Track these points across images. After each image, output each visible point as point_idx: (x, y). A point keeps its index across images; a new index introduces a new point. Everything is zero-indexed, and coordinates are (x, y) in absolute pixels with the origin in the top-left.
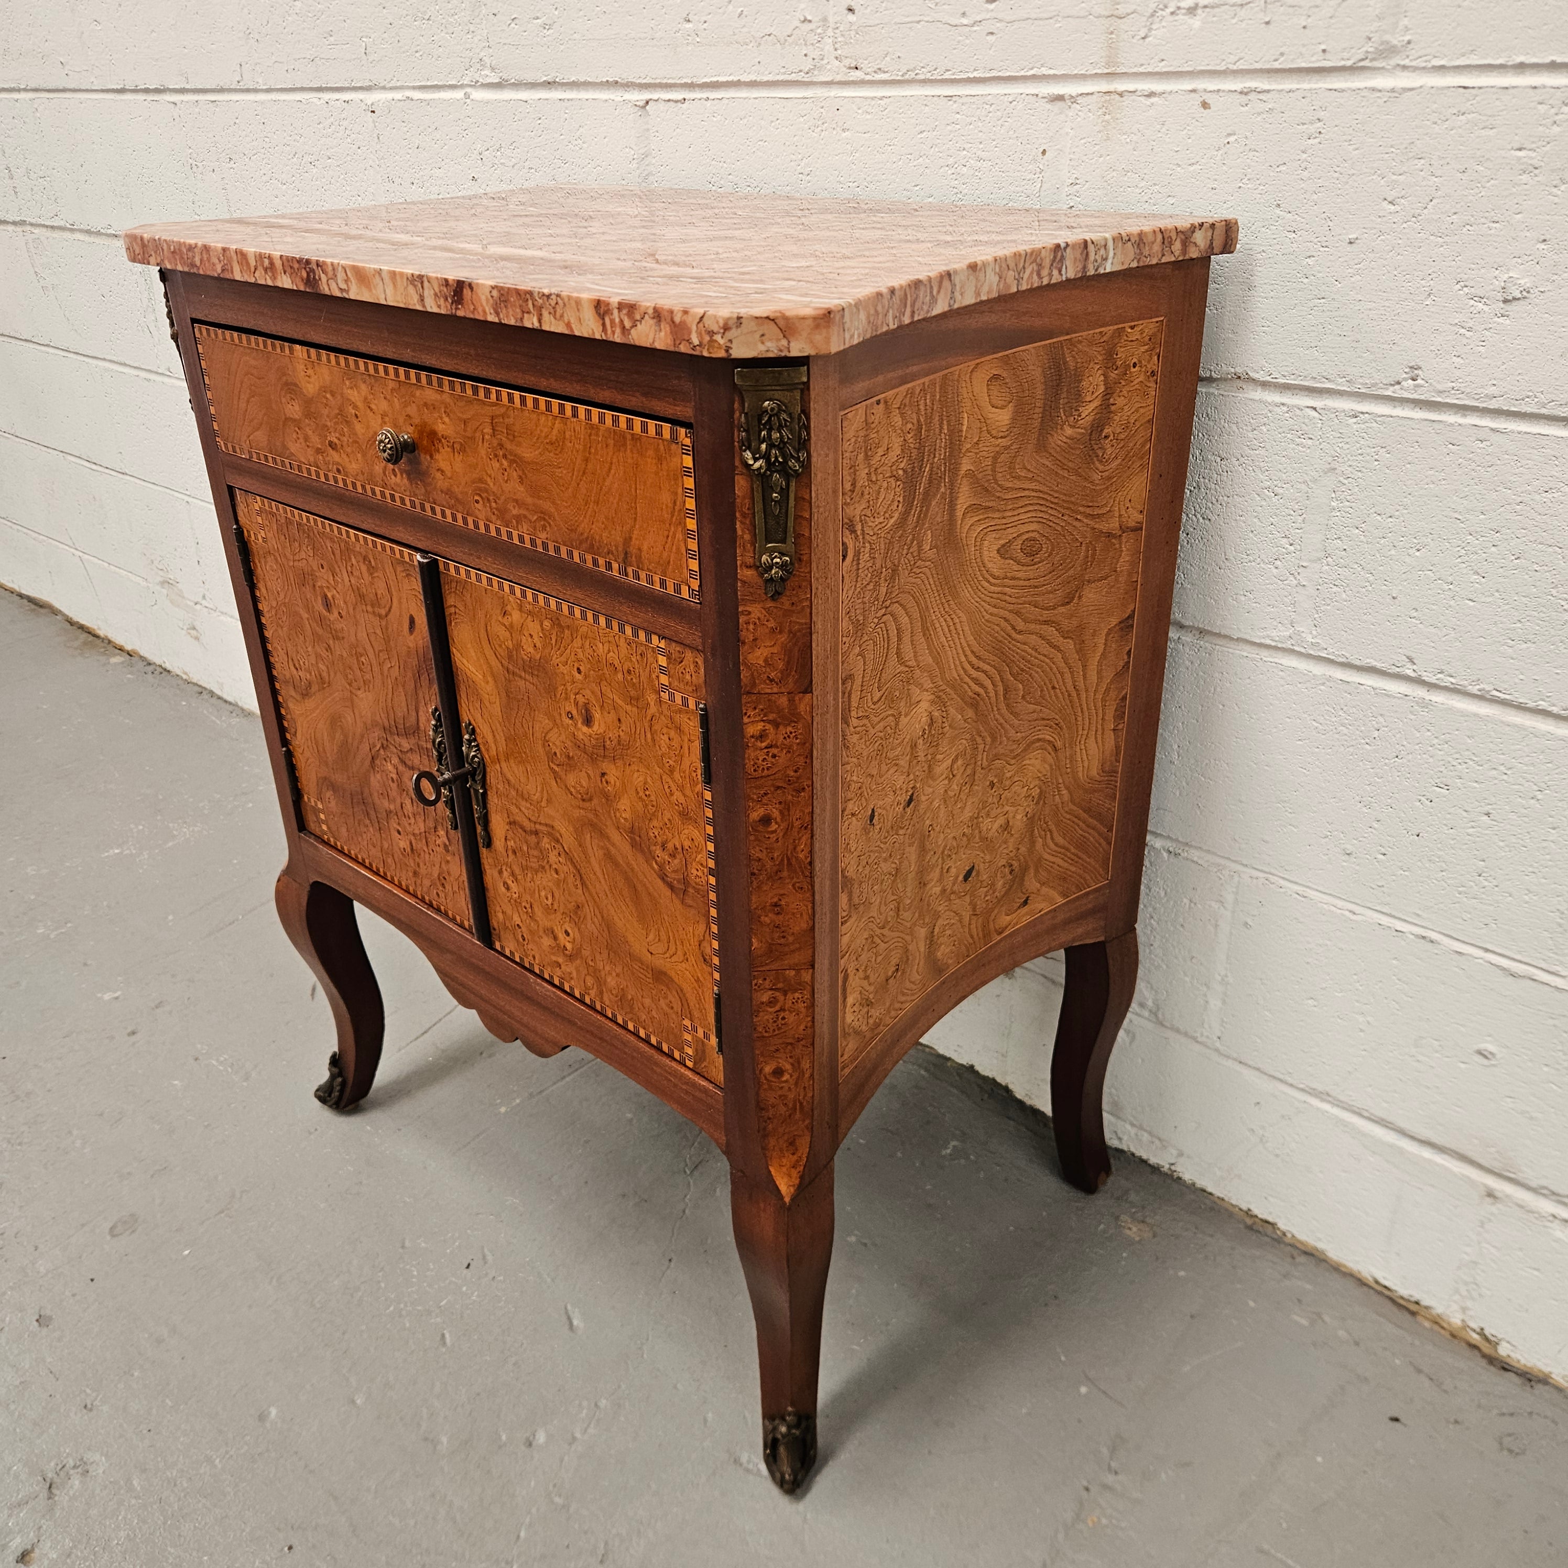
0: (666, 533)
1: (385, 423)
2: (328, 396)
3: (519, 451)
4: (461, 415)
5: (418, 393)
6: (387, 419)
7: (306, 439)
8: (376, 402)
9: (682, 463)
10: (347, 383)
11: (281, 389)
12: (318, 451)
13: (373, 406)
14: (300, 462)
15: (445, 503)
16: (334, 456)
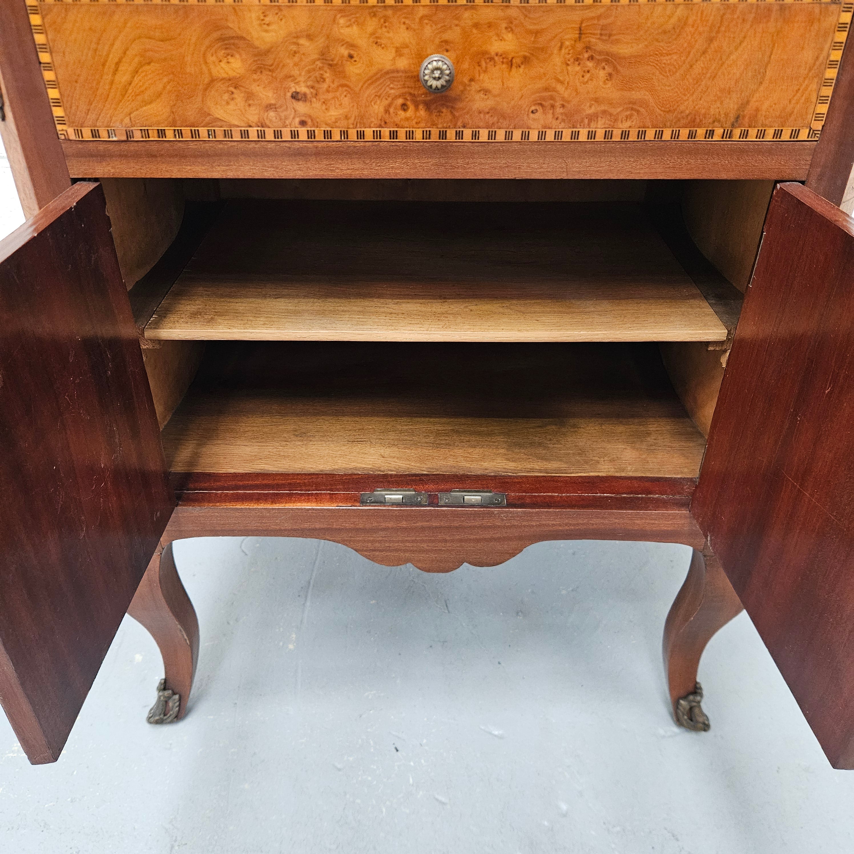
0: (796, 88)
1: (401, 55)
2: (303, 41)
3: (614, 49)
4: (532, 27)
5: (467, 14)
6: (406, 51)
7: (249, 96)
8: (391, 35)
9: (838, 20)
10: (342, 21)
11: (210, 47)
12: (269, 107)
13: (383, 41)
14: (231, 126)
15: (481, 124)
16: (301, 107)
